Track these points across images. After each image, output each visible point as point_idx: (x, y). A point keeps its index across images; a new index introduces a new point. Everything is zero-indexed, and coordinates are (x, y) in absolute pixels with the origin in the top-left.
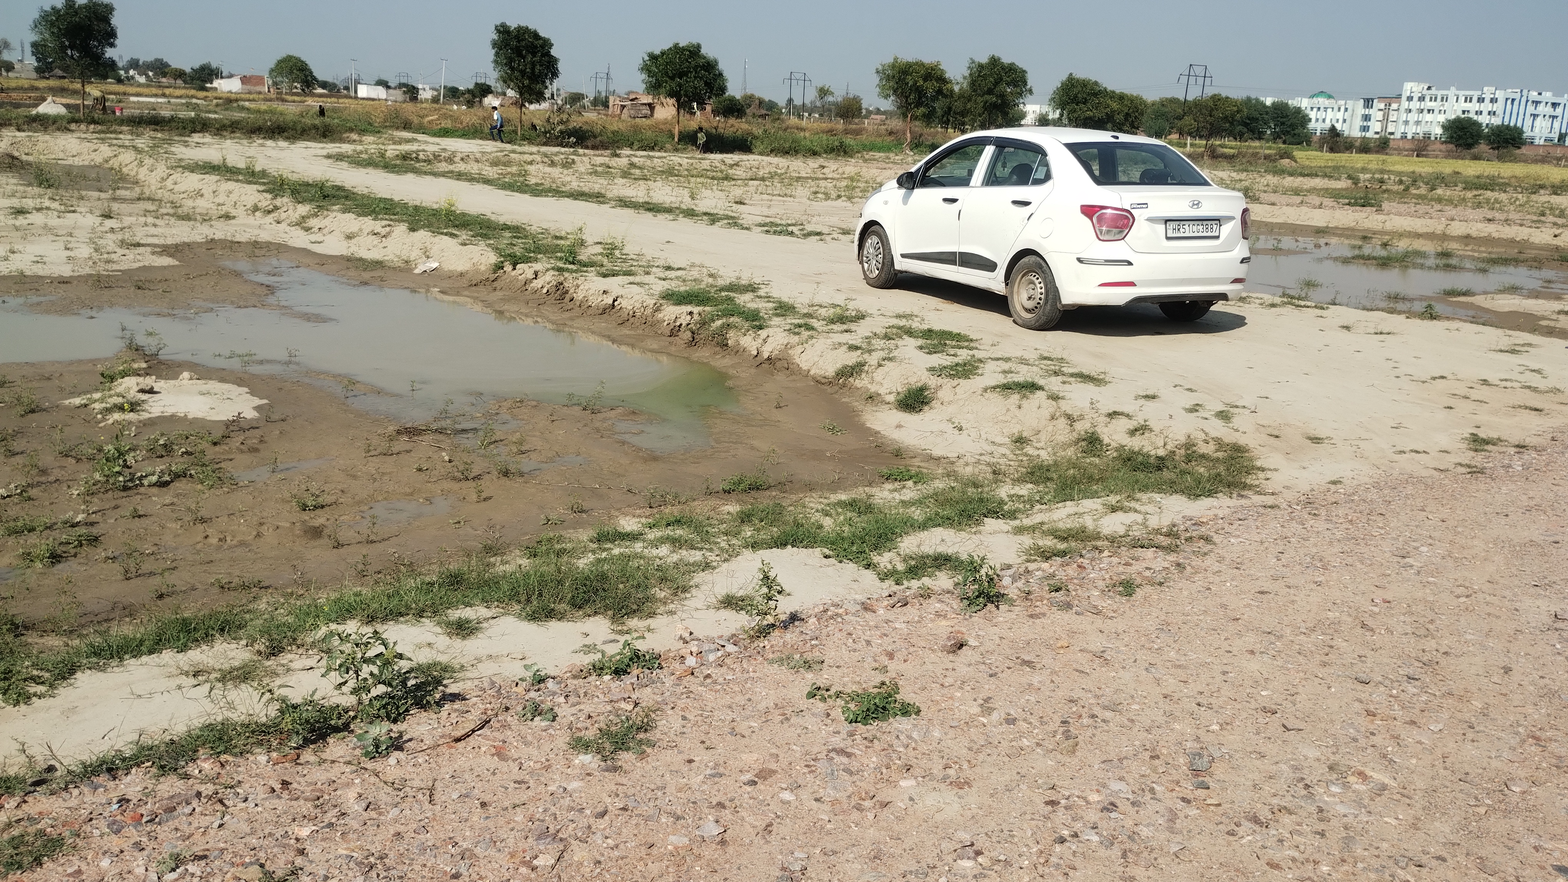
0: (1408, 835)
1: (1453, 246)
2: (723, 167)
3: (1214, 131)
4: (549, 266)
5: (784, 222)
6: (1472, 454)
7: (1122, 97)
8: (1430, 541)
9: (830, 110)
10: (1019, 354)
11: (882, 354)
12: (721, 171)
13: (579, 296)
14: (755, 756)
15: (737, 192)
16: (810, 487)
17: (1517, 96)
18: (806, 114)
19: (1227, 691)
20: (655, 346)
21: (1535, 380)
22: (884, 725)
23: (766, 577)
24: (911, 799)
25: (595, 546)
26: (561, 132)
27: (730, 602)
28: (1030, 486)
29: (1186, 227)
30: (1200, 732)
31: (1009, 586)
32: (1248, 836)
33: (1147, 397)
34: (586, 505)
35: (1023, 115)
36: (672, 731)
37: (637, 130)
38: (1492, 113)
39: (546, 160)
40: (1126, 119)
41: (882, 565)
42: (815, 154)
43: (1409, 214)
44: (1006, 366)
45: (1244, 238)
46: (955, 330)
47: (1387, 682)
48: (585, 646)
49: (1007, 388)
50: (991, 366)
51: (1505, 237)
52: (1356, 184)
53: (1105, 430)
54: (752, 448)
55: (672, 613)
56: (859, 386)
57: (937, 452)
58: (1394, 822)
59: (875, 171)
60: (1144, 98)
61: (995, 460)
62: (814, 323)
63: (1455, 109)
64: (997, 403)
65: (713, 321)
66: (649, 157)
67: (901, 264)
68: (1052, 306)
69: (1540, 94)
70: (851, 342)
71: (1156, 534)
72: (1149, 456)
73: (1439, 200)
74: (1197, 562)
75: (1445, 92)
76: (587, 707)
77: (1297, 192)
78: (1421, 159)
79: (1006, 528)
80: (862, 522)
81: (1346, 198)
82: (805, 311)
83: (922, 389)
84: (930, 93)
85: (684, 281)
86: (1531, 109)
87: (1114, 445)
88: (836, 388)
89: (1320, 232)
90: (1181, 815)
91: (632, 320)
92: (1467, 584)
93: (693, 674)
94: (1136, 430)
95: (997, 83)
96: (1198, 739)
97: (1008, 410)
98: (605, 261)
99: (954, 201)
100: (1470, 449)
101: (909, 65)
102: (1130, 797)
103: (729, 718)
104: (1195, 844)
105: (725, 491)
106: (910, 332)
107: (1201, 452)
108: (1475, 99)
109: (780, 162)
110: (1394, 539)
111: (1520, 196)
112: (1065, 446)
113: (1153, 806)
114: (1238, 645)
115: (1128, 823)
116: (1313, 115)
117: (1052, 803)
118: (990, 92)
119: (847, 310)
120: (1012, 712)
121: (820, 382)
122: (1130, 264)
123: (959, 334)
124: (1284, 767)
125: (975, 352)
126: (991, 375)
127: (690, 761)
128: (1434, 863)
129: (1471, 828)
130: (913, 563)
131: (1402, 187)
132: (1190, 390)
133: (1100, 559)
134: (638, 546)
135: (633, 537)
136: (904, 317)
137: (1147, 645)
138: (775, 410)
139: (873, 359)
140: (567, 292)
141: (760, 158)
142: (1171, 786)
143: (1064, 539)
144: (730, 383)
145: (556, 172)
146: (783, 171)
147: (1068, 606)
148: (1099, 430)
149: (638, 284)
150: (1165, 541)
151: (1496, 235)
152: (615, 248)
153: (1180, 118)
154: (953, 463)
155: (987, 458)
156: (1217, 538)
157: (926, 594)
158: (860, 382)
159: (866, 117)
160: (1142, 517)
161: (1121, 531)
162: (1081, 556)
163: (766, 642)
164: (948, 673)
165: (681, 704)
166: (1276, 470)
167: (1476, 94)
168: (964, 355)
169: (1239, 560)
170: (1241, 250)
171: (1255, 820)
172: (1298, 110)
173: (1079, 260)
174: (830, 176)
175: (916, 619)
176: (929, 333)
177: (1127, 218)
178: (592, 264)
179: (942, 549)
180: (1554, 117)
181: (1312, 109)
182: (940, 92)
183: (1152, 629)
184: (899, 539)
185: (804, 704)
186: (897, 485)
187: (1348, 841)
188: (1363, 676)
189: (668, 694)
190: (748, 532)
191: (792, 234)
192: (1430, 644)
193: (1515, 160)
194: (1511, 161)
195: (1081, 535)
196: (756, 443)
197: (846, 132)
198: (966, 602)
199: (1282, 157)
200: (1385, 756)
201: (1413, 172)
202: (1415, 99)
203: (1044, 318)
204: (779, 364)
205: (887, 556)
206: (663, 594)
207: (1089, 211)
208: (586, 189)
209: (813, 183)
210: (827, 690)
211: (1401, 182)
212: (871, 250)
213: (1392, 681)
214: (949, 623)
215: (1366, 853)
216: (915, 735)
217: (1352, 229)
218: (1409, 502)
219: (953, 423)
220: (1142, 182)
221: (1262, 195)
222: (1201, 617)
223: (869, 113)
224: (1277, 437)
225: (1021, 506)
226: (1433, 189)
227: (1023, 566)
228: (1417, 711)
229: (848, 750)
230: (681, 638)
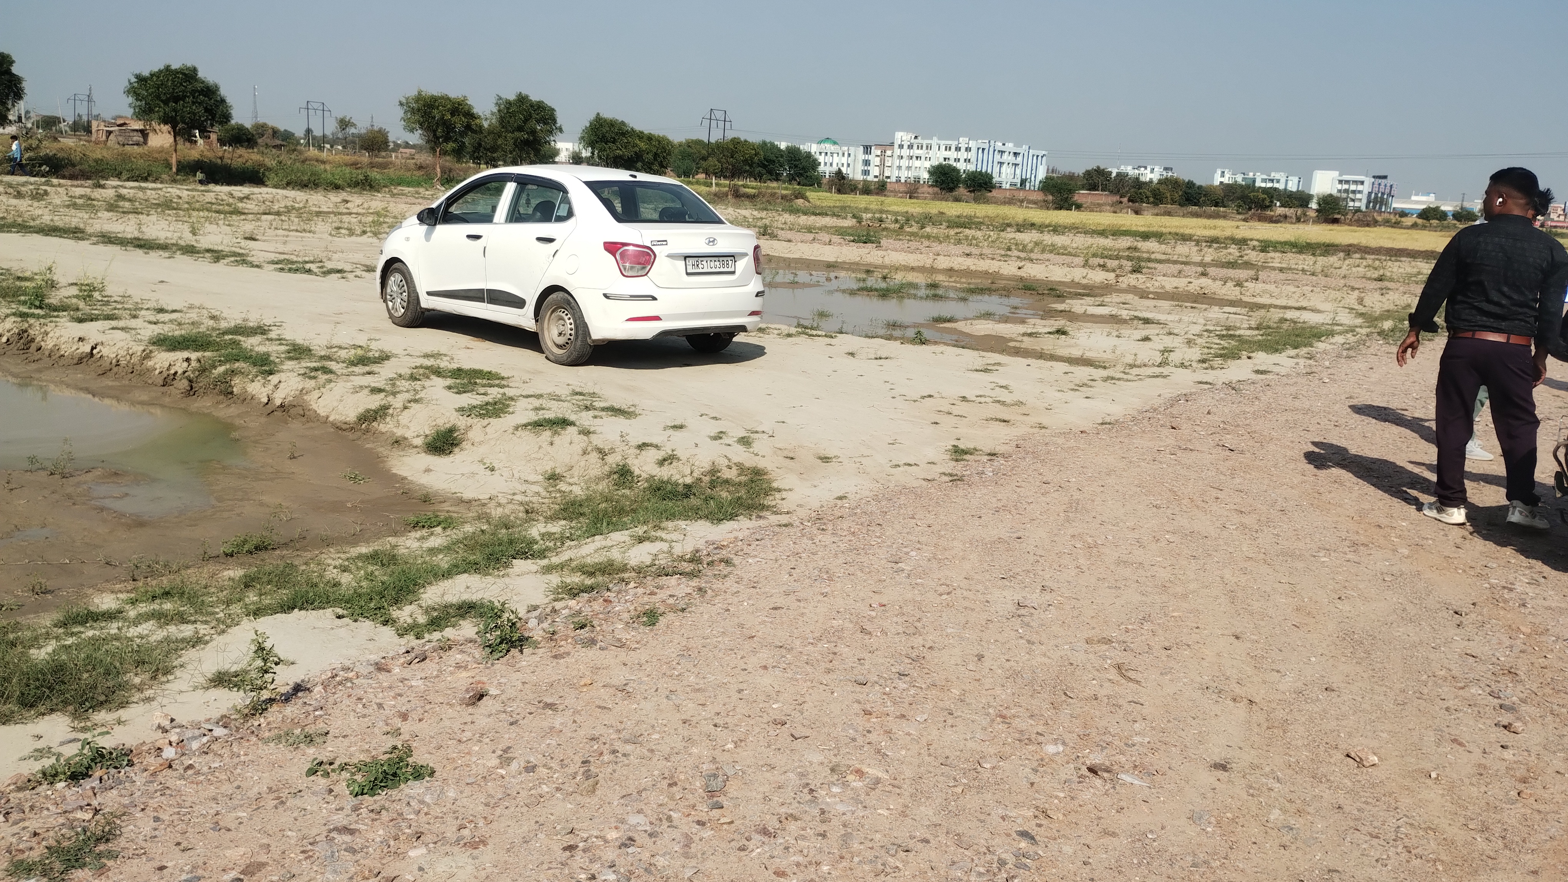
0: (898, 823)
1: (940, 278)
2: (231, 200)
3: (735, 173)
4: (9, 311)
5: (300, 259)
6: (954, 463)
7: (650, 138)
8: (919, 546)
9: (354, 142)
10: (550, 390)
11: (408, 396)
12: (229, 205)
13: (49, 344)
14: (241, 850)
15: (248, 227)
16: (327, 542)
17: (986, 146)
18: (328, 146)
19: (742, 709)
20: (144, 397)
21: (1004, 396)
22: (394, 793)
23: (261, 649)
24: (421, 869)
25: (61, 630)
26: (30, 159)
27: (221, 680)
28: (563, 522)
29: (704, 263)
30: (716, 752)
31: (535, 629)
32: (758, 849)
33: (675, 427)
34: (50, 585)
35: (556, 152)
36: (141, 837)
37: (126, 158)
38: (967, 161)
39: (11, 190)
40: (655, 159)
41: (402, 620)
42: (337, 187)
43: (903, 250)
44: (537, 403)
45: (757, 273)
46: (486, 369)
47: (882, 681)
48: (36, 750)
49: (538, 425)
50: (522, 403)
51: (980, 269)
52: (860, 222)
53: (636, 462)
54: (262, 504)
55: (149, 700)
56: (384, 430)
57: (468, 495)
58: (886, 813)
59: (403, 206)
60: (671, 138)
61: (527, 499)
62: (332, 365)
63: (938, 157)
64: (528, 441)
65: (215, 367)
66: (140, 188)
67: (427, 302)
68: (582, 341)
69: (1004, 144)
70: (373, 385)
71: (680, 561)
72: (677, 485)
73: (928, 237)
74: (718, 585)
75: (929, 142)
76: (34, 823)
77: (809, 229)
78: (913, 201)
79: (534, 568)
80: (381, 575)
81: (851, 235)
82: (323, 353)
83: (451, 430)
84: (459, 127)
85: (180, 324)
86: (997, 157)
87: (644, 475)
88: (359, 433)
89: (831, 266)
90: (696, 838)
91: (115, 369)
92: (948, 583)
93: (170, 767)
94: (665, 460)
95: (526, 121)
96: (714, 760)
97: (540, 447)
98: (82, 305)
99: (478, 237)
100: (952, 459)
101: (434, 99)
102: (648, 828)
103: (213, 812)
104: (709, 865)
105: (227, 555)
106: (438, 372)
107: (725, 477)
108: (953, 148)
109: (297, 196)
110: (889, 546)
111: (992, 233)
112: (598, 480)
113: (669, 834)
114: (753, 662)
115: (645, 856)
116: (821, 159)
117: (571, 848)
118: (520, 129)
119: (370, 350)
120: (532, 759)
121: (340, 428)
122: (654, 299)
123: (490, 373)
124: (791, 775)
125: (506, 390)
126: (523, 412)
127: (162, 868)
128: (920, 846)
129: (950, 808)
130: (435, 614)
131: (897, 226)
132: (715, 418)
133: (626, 591)
134: (113, 628)
135: (110, 616)
136: (432, 356)
137: (668, 673)
138: (289, 462)
139: (397, 402)
140: (33, 340)
141: (274, 191)
142: (687, 811)
143: (592, 574)
144: (235, 435)
145: (23, 205)
146: (301, 205)
147: (592, 642)
148: (629, 462)
149: (122, 329)
150: (687, 567)
151: (973, 268)
152: (94, 289)
153: (704, 159)
154: (484, 505)
155: (519, 498)
156: (736, 560)
157: (446, 647)
158: (384, 426)
159: (394, 150)
160: (667, 545)
161: (648, 560)
162: (608, 590)
163: (262, 720)
164: (466, 728)
165: (153, 803)
166: (790, 490)
167: (954, 144)
168: (494, 393)
169: (755, 580)
170: (755, 284)
171: (765, 832)
172: (809, 155)
173: (606, 296)
174: (354, 211)
175: (435, 673)
176: (458, 373)
177: (650, 256)
178: (64, 308)
179: (466, 597)
180: (1016, 165)
181: (820, 153)
182: (468, 127)
183: (674, 655)
184: (422, 590)
185: (303, 782)
186: (424, 532)
187: (846, 839)
188: (861, 678)
189: (138, 794)
190: (252, 597)
191: (309, 271)
192: (918, 641)
193: (987, 201)
194: (984, 203)
195: (608, 569)
196: (265, 498)
197: (372, 165)
198: (488, 650)
199: (797, 198)
200: (879, 752)
201: (907, 212)
202: (905, 147)
203: (575, 354)
204: (293, 411)
205: (408, 609)
206: (137, 680)
207: (612, 248)
208: (59, 223)
209: (335, 219)
210: (331, 764)
211: (897, 221)
212: (395, 289)
213: (886, 680)
214: (470, 674)
215: (862, 847)
216: (428, 799)
217: (857, 264)
218: (902, 511)
219: (484, 464)
220: (661, 220)
221: (780, 233)
222: (720, 639)
223: (397, 146)
224: (792, 458)
225: (551, 544)
226: (923, 227)
227: (550, 606)
228: (906, 705)
229: (352, 827)
230: (159, 727)
